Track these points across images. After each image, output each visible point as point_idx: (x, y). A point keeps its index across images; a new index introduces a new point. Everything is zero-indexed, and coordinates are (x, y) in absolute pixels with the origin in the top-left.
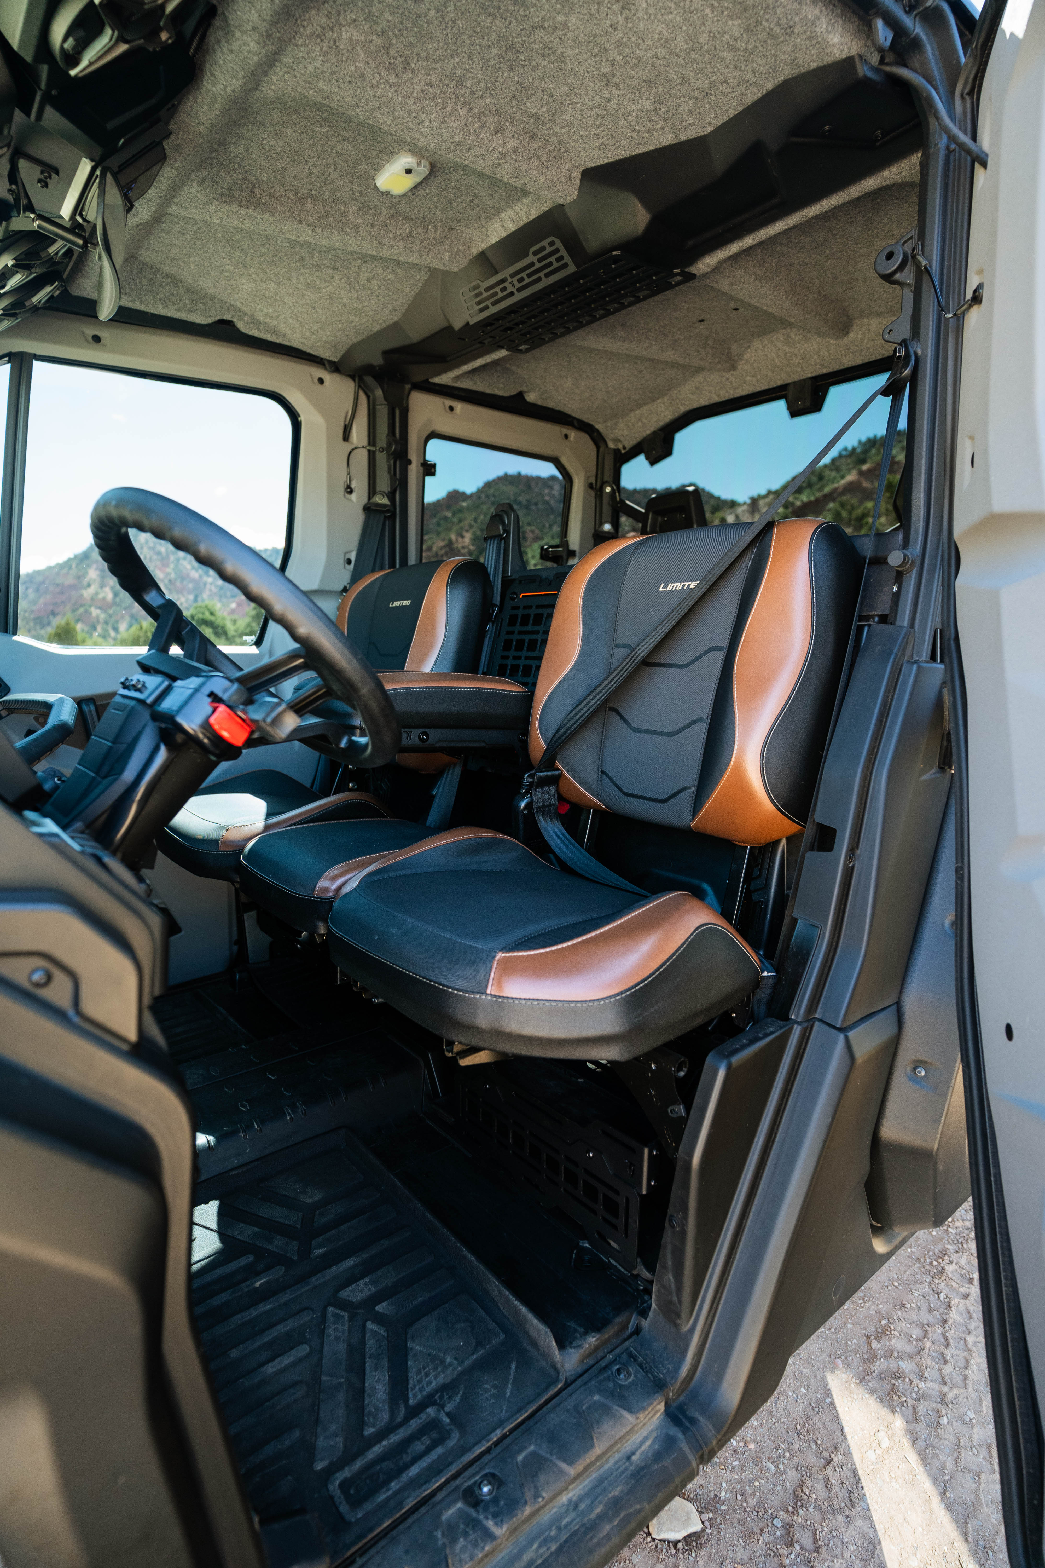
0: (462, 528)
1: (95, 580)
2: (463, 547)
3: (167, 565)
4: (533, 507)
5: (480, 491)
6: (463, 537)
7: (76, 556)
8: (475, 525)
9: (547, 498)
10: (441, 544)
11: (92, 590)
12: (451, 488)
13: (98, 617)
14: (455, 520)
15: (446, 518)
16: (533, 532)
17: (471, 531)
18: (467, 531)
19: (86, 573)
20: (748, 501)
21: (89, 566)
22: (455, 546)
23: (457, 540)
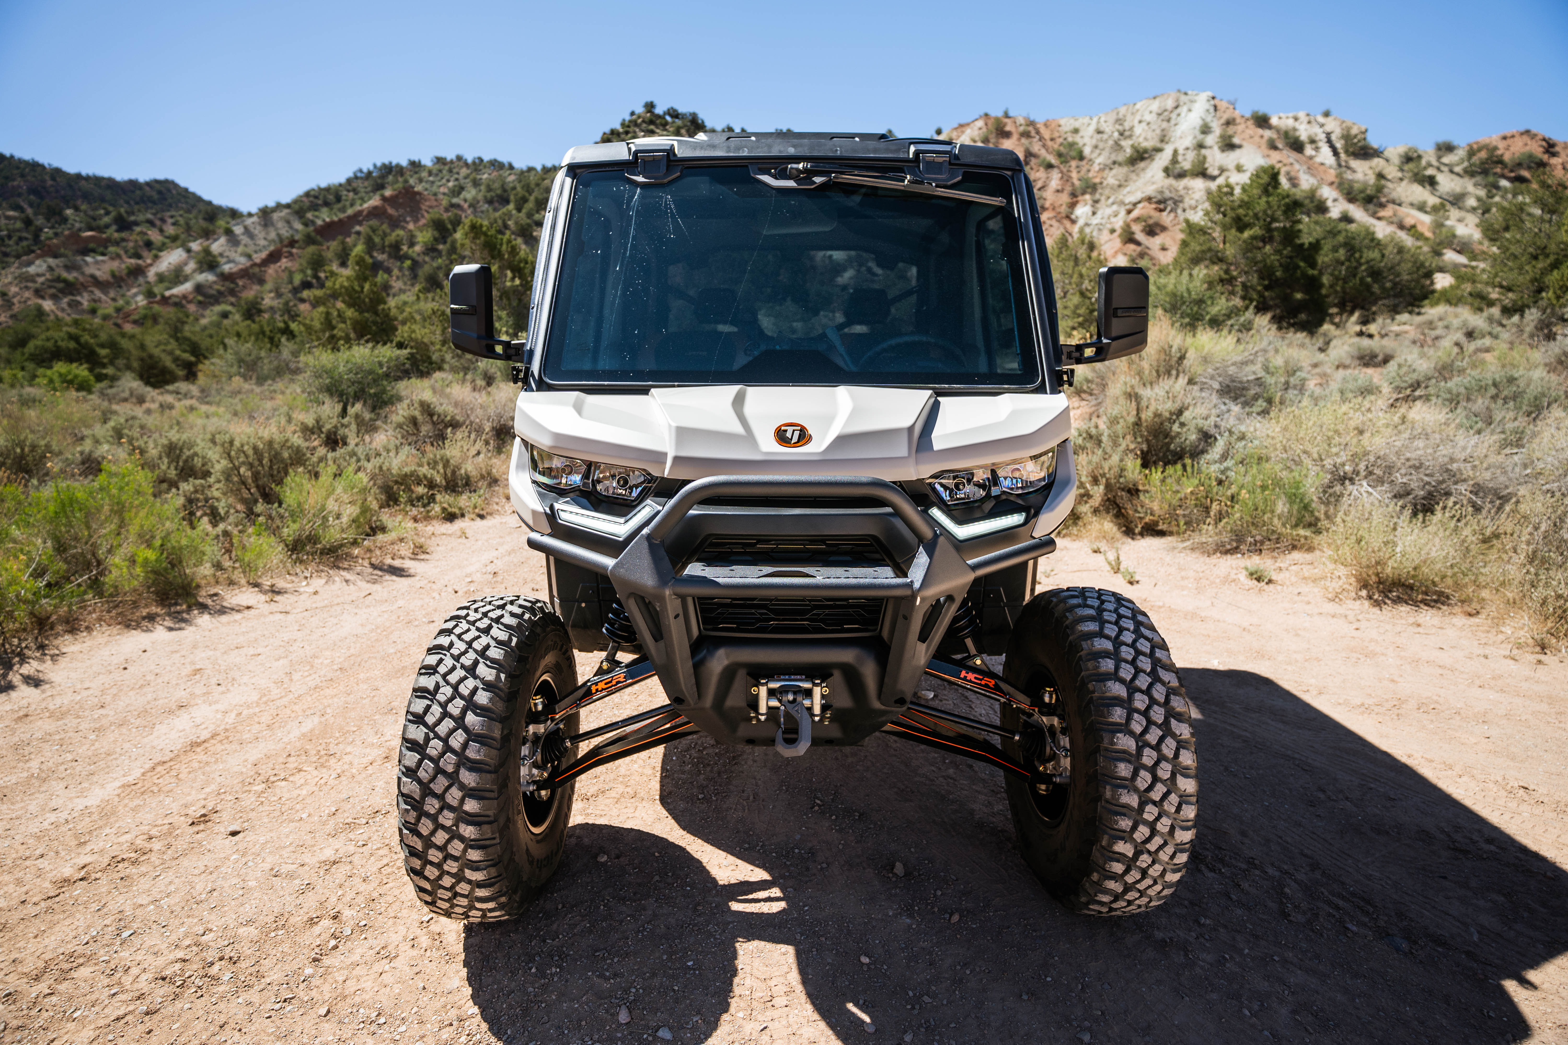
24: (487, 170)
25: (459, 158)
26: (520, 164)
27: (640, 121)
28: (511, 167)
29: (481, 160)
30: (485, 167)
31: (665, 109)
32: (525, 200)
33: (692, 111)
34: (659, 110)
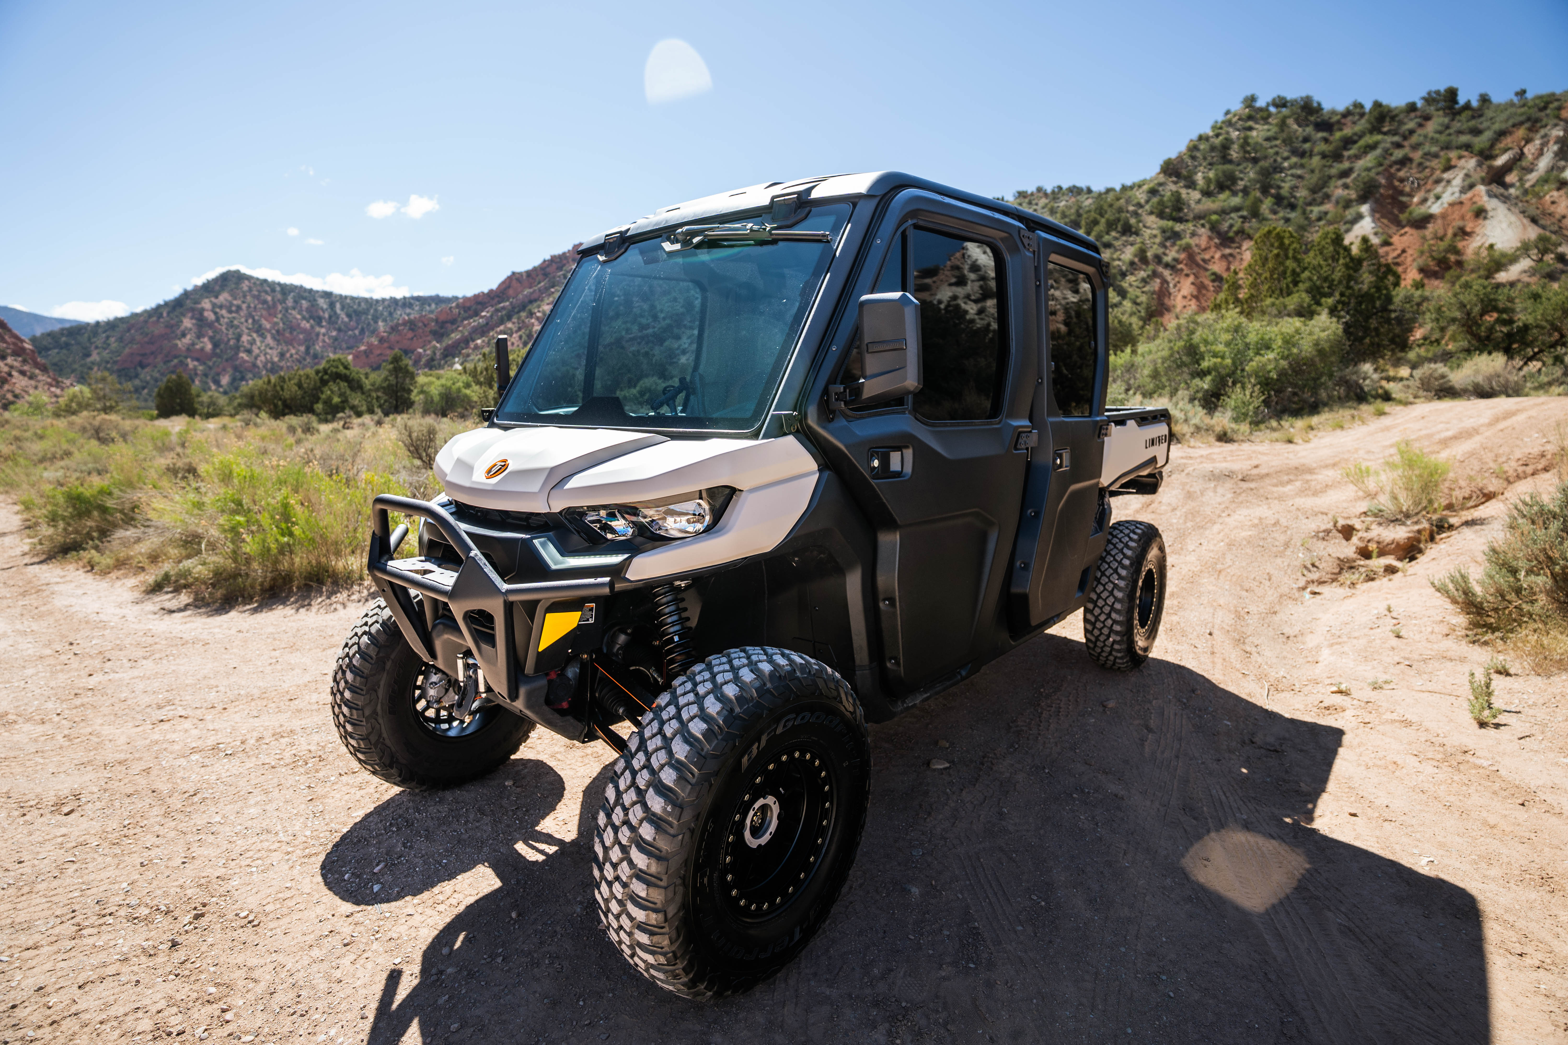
24: (1066, 198)
25: (1039, 189)
26: (1098, 187)
27: (1235, 120)
28: (1089, 191)
29: (1060, 188)
30: (1063, 194)
31: (1269, 99)
32: (1096, 222)
33: (1304, 95)
34: (1261, 103)
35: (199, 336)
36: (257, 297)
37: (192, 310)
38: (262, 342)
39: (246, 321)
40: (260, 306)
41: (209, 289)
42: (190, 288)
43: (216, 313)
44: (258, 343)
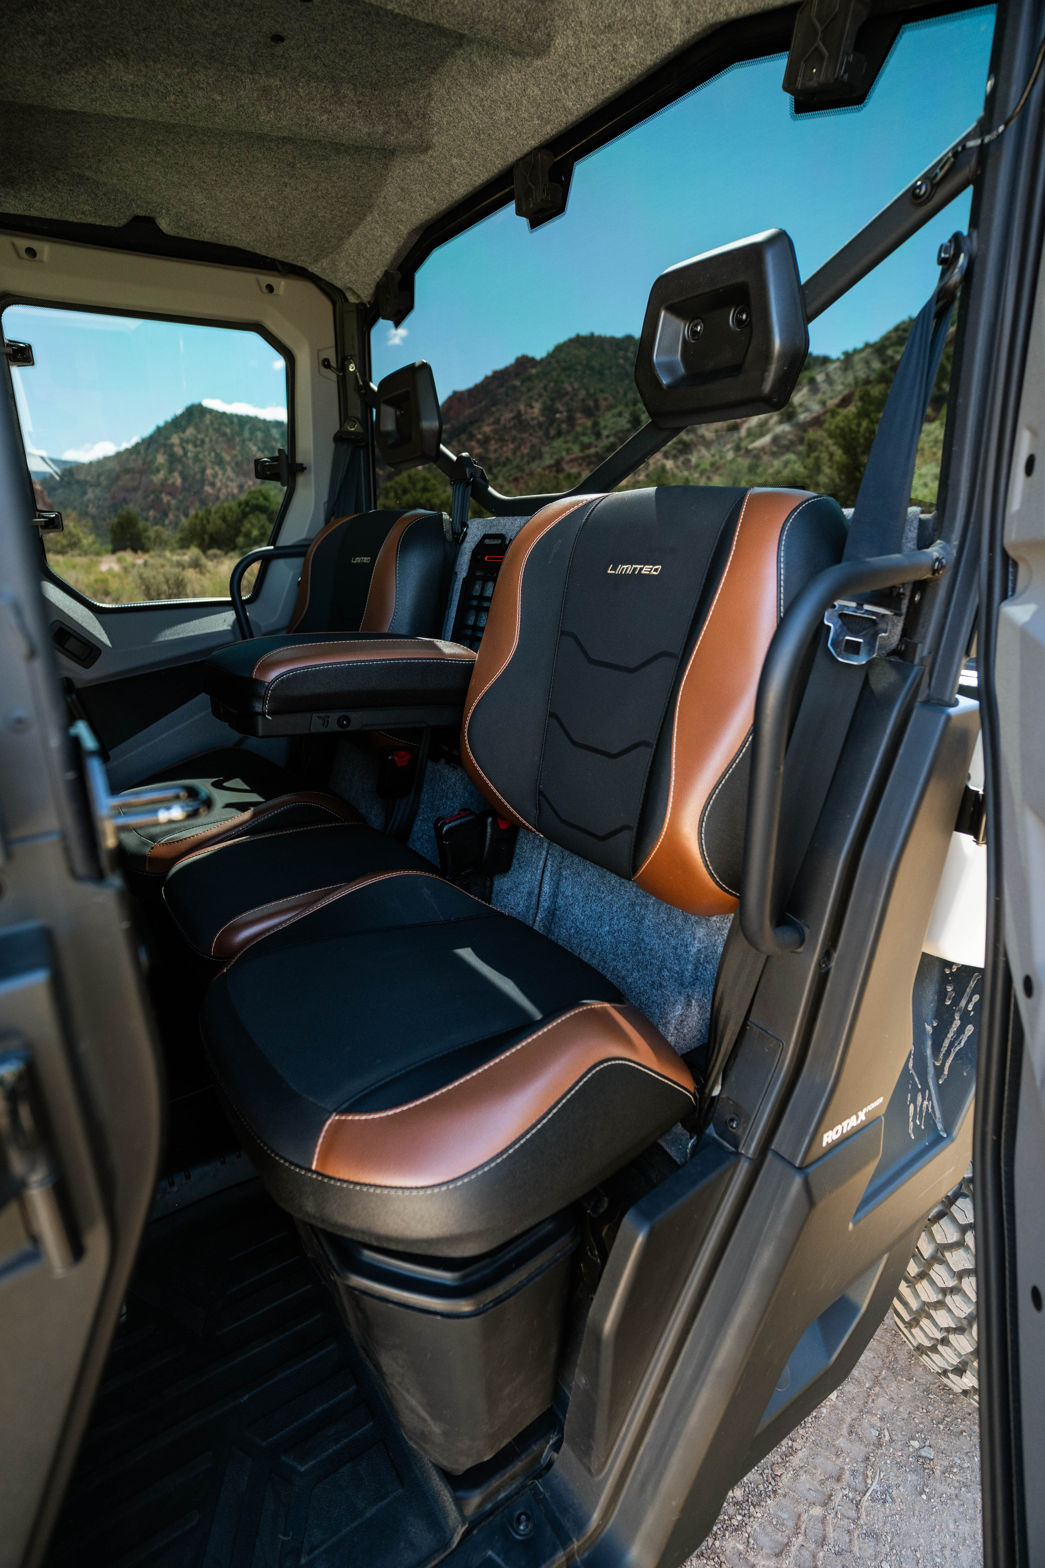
0: (531, 398)
1: (163, 465)
2: (533, 419)
3: (234, 448)
4: (607, 372)
5: (551, 356)
6: (532, 407)
7: (143, 441)
8: (545, 394)
9: (621, 361)
10: (509, 416)
11: (161, 475)
12: (519, 354)
13: (169, 503)
14: (524, 389)
15: (514, 388)
16: (606, 399)
17: (541, 401)
18: (537, 401)
19: (155, 458)
20: (842, 357)
21: (157, 451)
22: (524, 417)
23: (526, 411)
35: (171, 471)
36: (217, 430)
37: (165, 446)
38: (223, 475)
39: (210, 454)
40: (220, 439)
41: (177, 424)
42: (161, 423)
43: (184, 448)
44: (220, 476)
